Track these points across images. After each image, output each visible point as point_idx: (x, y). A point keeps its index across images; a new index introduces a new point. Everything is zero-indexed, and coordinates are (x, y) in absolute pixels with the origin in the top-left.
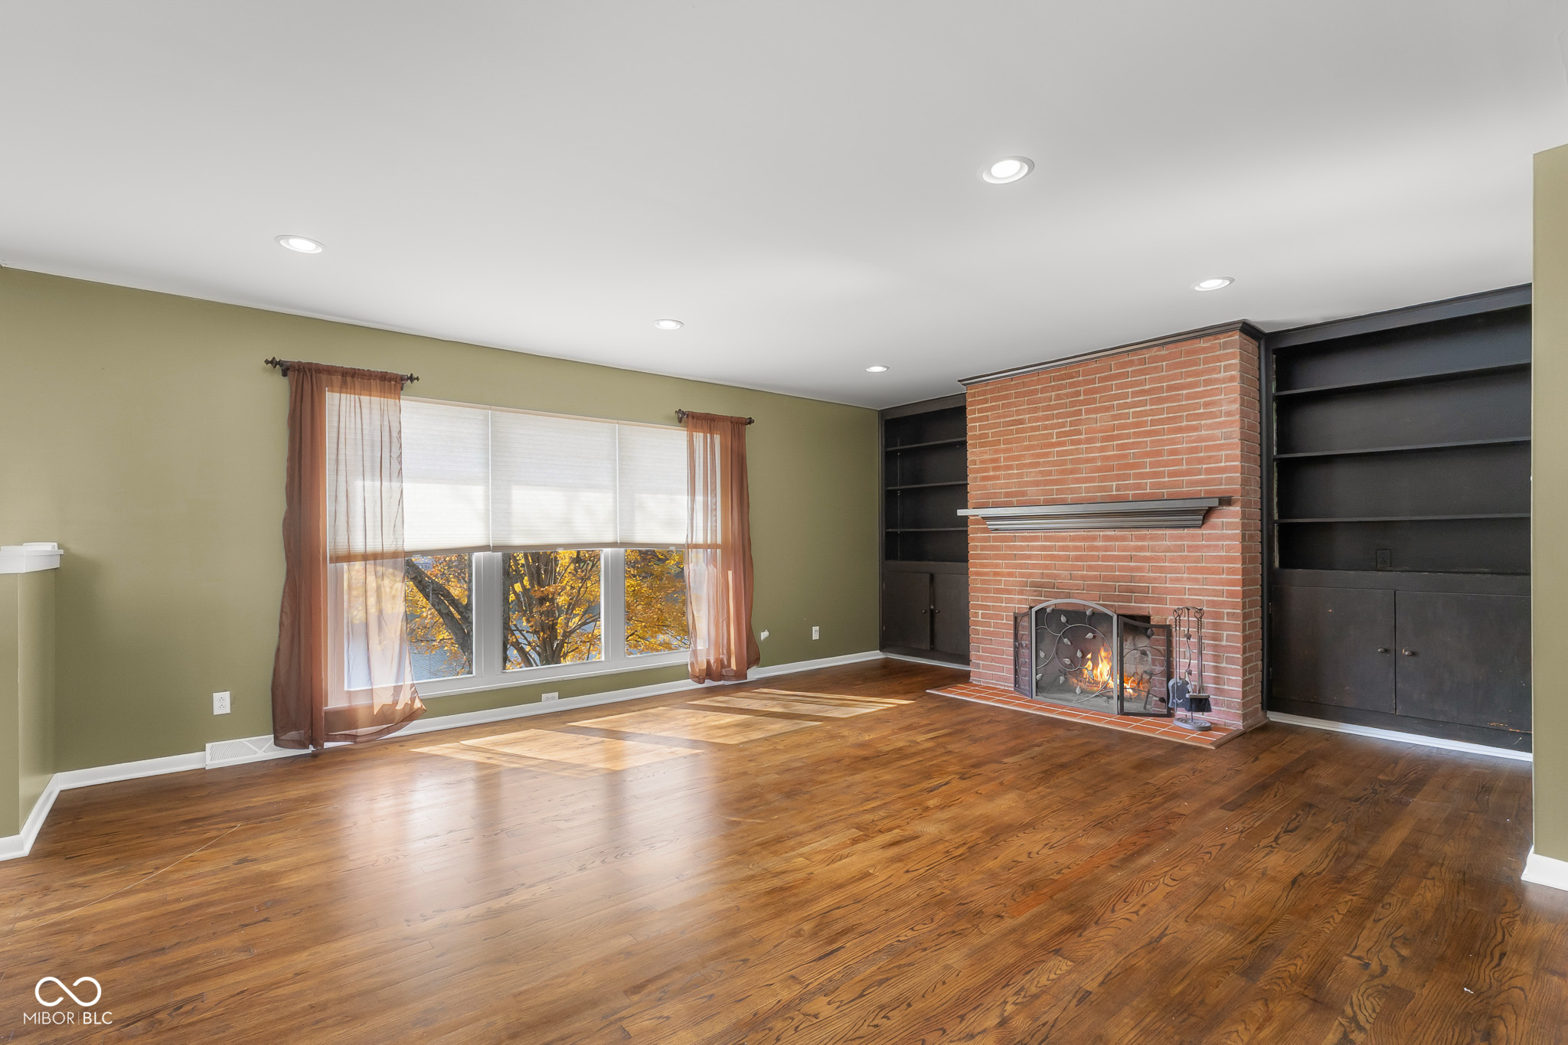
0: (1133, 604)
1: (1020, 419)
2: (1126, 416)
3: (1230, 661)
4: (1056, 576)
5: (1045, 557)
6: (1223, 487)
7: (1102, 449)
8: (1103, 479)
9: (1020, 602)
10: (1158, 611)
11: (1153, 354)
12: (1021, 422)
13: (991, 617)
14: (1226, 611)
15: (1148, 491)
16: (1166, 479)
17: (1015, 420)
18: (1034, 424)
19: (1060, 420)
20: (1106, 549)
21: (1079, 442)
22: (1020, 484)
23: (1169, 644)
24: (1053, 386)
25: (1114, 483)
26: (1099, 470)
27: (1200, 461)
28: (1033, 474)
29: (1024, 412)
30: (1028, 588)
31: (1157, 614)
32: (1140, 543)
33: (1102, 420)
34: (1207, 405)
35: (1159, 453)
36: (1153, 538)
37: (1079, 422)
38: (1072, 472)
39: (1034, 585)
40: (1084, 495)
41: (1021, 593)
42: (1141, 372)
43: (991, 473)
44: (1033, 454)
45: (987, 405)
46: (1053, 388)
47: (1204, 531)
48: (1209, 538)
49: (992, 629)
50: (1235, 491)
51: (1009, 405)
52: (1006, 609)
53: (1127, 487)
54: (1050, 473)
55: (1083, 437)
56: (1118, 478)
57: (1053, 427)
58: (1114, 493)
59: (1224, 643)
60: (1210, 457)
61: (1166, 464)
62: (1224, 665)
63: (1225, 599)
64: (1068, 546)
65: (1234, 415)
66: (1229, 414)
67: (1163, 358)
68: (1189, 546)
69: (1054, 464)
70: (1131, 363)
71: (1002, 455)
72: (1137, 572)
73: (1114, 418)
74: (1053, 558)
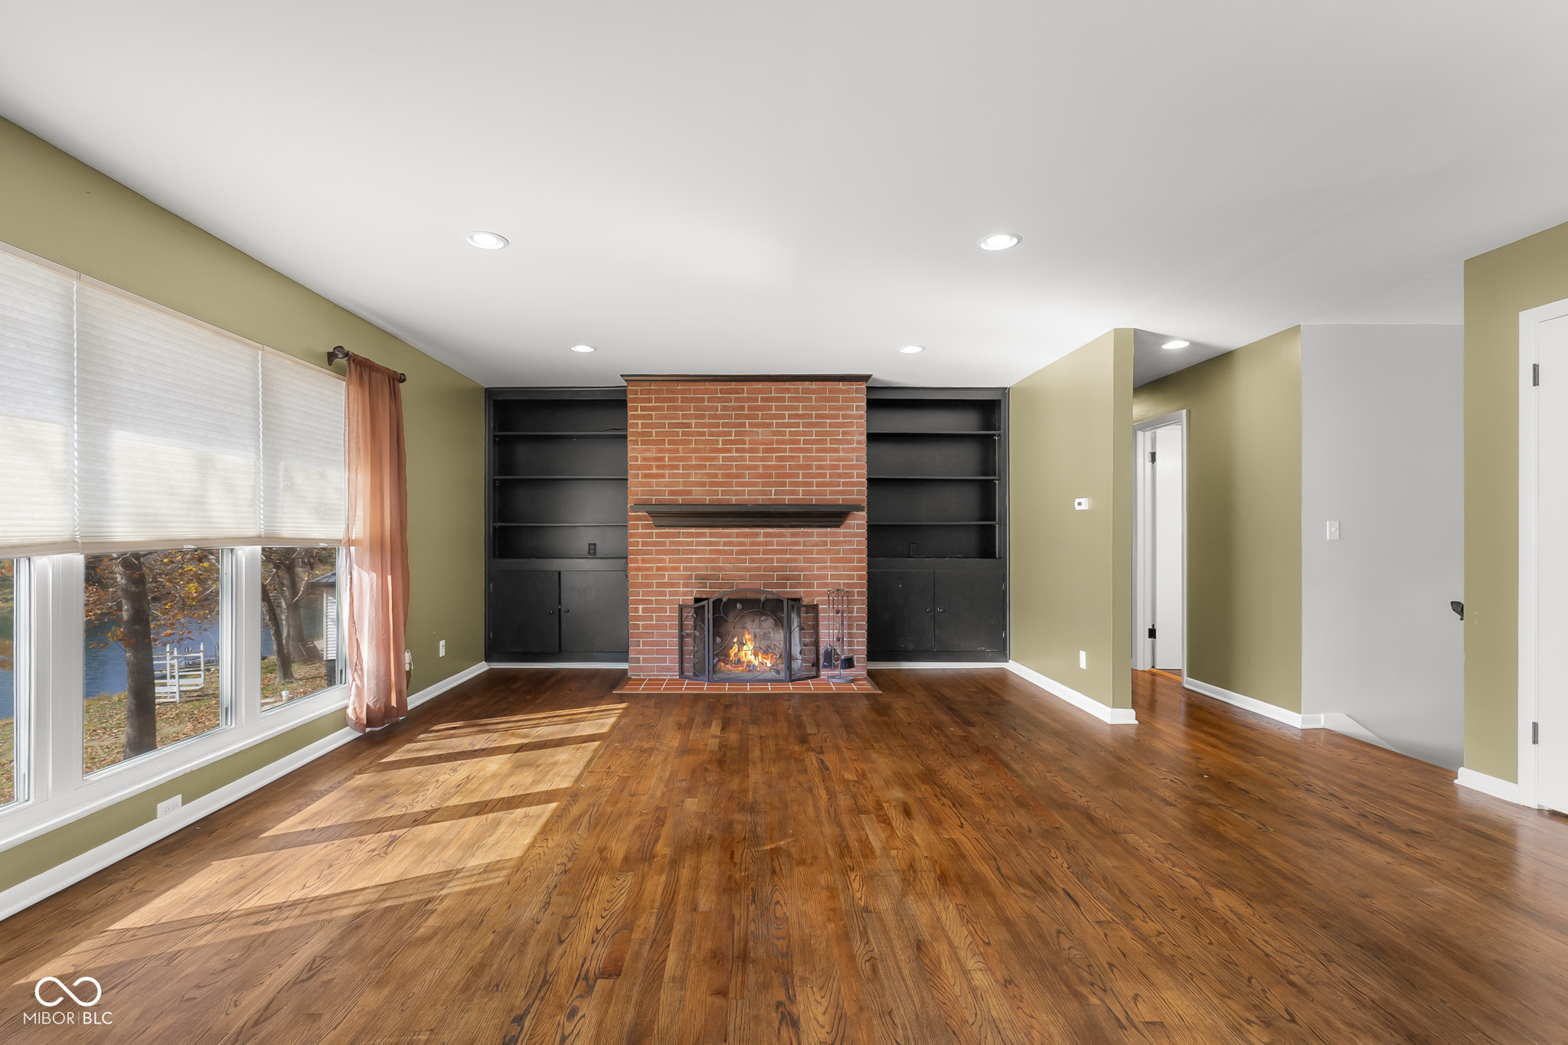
0: (788, 590)
1: (686, 423)
2: (783, 434)
3: (859, 627)
4: (721, 569)
5: (711, 552)
6: (854, 497)
7: (763, 459)
8: (764, 484)
9: (685, 594)
10: (807, 594)
11: (805, 387)
12: (688, 426)
13: (653, 610)
14: (856, 590)
15: (801, 497)
16: (814, 488)
17: (681, 423)
18: (701, 430)
19: (726, 429)
20: (766, 544)
21: (743, 451)
22: (685, 484)
23: (816, 619)
24: (720, 397)
25: (773, 489)
26: (760, 476)
27: (840, 476)
28: (699, 476)
29: (691, 416)
30: (693, 581)
31: (807, 596)
32: (794, 539)
33: (762, 433)
34: (844, 433)
35: (809, 467)
36: (805, 535)
37: (743, 434)
38: (737, 476)
39: (698, 577)
40: (746, 497)
41: (686, 585)
42: (797, 400)
43: (654, 471)
44: (699, 457)
45: (651, 405)
46: (720, 400)
47: (841, 530)
48: (845, 535)
49: (654, 622)
50: (863, 500)
51: (675, 408)
52: (670, 602)
53: (784, 493)
54: (716, 476)
55: (747, 446)
56: (777, 484)
57: (719, 434)
58: (773, 497)
59: (855, 614)
60: (846, 473)
61: (815, 476)
62: (854, 631)
63: (855, 581)
64: (733, 542)
65: (862, 444)
66: (859, 442)
67: (813, 392)
68: (831, 542)
69: (720, 467)
70: (788, 391)
71: (667, 455)
72: (792, 563)
73: (774, 433)
74: (718, 552)
